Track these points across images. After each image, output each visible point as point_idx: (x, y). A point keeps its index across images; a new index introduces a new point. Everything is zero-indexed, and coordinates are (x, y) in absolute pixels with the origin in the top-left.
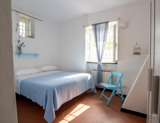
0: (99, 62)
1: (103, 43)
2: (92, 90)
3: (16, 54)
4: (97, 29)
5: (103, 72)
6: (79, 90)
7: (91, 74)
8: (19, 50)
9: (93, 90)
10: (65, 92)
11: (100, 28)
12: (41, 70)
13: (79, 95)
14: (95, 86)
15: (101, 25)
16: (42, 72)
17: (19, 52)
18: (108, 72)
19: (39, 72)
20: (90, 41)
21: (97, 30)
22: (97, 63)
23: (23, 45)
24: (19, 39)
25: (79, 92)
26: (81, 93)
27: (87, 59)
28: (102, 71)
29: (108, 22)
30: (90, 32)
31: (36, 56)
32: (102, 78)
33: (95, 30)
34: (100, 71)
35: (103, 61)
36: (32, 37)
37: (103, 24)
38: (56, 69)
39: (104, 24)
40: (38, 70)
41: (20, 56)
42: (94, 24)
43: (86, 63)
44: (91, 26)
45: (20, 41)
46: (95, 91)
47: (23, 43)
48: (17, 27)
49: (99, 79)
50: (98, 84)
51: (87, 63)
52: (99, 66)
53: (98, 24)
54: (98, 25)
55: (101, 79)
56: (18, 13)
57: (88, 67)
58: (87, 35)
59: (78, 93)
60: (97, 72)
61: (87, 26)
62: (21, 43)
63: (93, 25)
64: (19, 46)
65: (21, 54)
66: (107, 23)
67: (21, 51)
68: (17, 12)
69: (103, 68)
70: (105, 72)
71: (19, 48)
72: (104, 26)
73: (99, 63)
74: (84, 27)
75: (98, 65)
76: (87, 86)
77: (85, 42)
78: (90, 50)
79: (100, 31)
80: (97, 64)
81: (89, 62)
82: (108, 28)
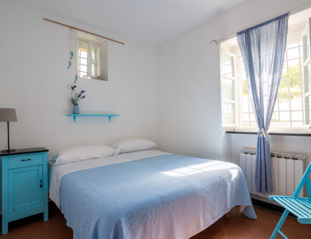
0: (263, 129)
1: (271, 76)
2: (242, 210)
3: (67, 116)
4: (252, 42)
5: (275, 159)
6: (204, 214)
7: (239, 165)
8: (73, 105)
9: (245, 208)
10: (158, 228)
11: (262, 38)
12: (118, 150)
13: (203, 228)
14: (251, 194)
15: (263, 28)
16: (121, 153)
17: (74, 109)
18: (291, 161)
19: (113, 155)
20: (233, 76)
21: (252, 45)
22: (256, 133)
23: (82, 95)
24: (75, 82)
25: (204, 222)
26: (211, 222)
27: (227, 124)
28: (273, 156)
29: (287, 15)
30: (232, 55)
31: (111, 118)
32: (271, 176)
33: (247, 46)
34: (265, 156)
35: (273, 128)
36: (102, 77)
37: (270, 24)
38: (152, 146)
39: (274, 25)
40: (111, 150)
41: (77, 118)
42: (243, 32)
43: (223, 133)
44: (234, 37)
45: (75, 87)
46: (253, 214)
47: (83, 92)
48: (71, 58)
49: (263, 178)
50: (261, 192)
51: (227, 132)
52: (262, 142)
53: (256, 27)
54: (254, 31)
55: (268, 178)
56: (73, 30)
57: (229, 143)
58: (224, 66)
59: (202, 224)
60: (257, 159)
61: (224, 39)
62: (78, 91)
63: (240, 33)
64: (74, 97)
65: (78, 114)
66: (282, 19)
67: (78, 108)
68: (71, 28)
69: (273, 148)
70: (282, 160)
71: (74, 103)
72: (274, 29)
73: (261, 133)
74: (217, 42)
75: (259, 139)
76: (229, 201)
77: (219, 79)
78: (234, 99)
79: (262, 44)
80: (257, 136)
81: (232, 131)
82: (287, 33)
